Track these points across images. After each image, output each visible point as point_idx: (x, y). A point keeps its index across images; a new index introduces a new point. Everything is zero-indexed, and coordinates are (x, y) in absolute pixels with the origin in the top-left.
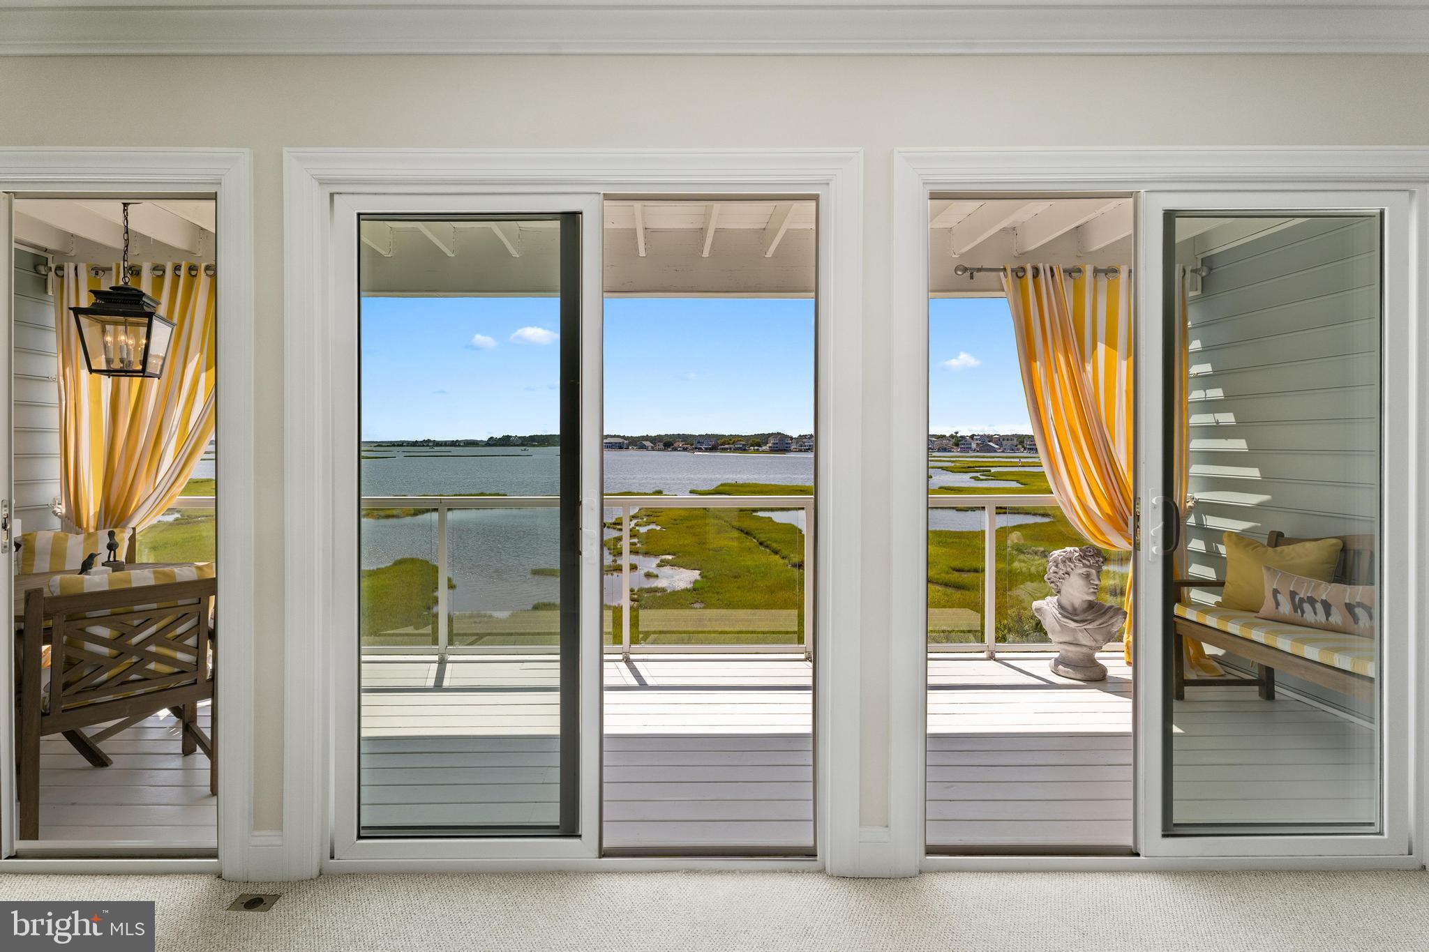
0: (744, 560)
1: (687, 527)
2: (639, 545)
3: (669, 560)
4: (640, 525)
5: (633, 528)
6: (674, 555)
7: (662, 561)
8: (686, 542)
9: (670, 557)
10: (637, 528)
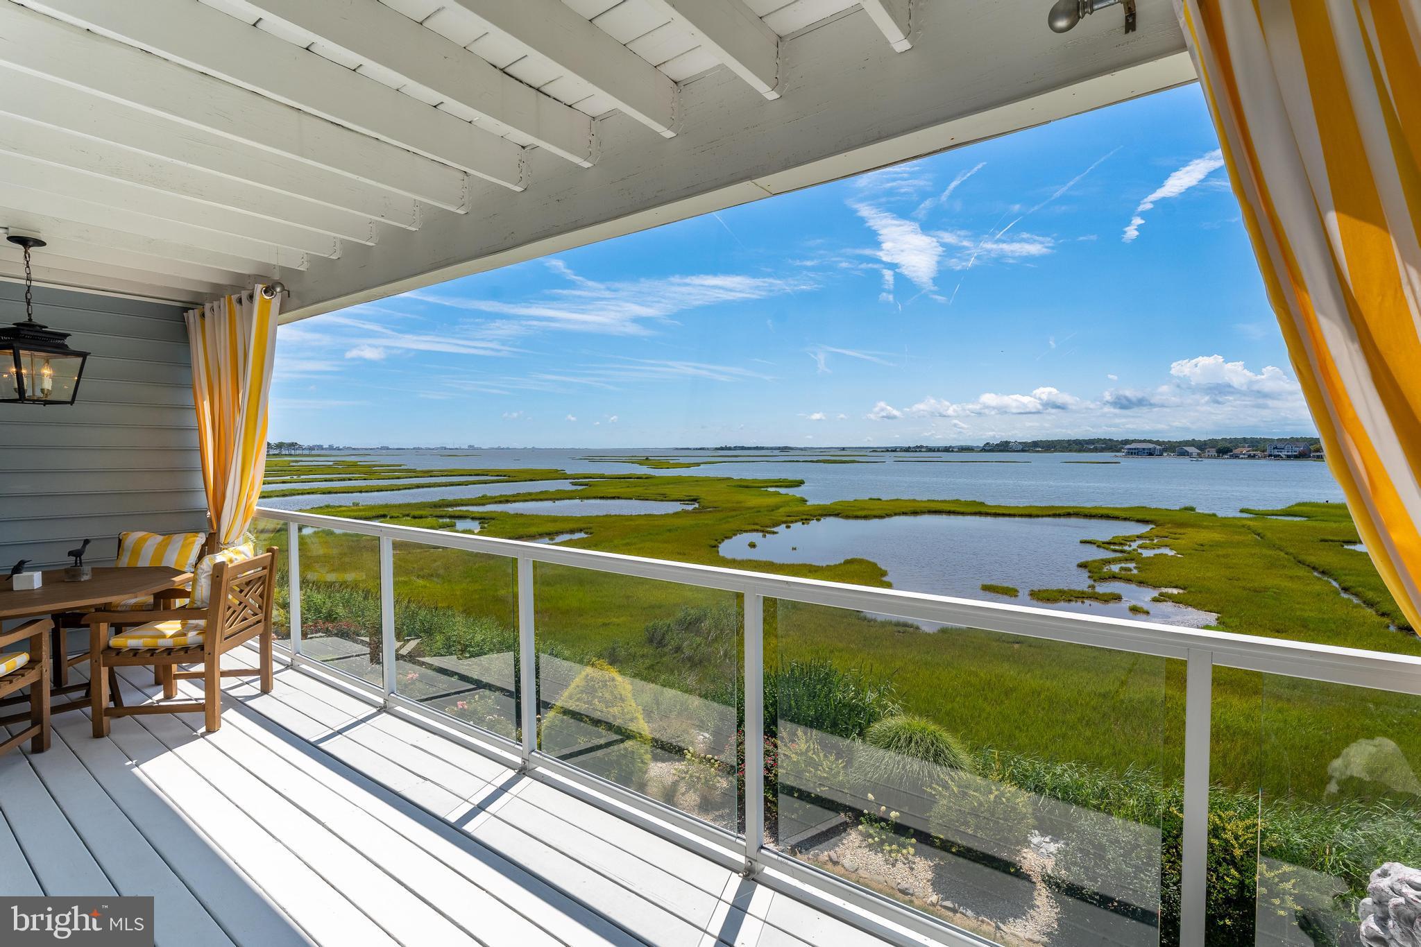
0: (1302, 610)
1: (1218, 556)
2: (1135, 572)
3: (1172, 594)
4: (1146, 548)
5: (1134, 550)
6: (1184, 589)
7: (1161, 594)
8: (1209, 574)
9: (1175, 591)
10: (1140, 551)
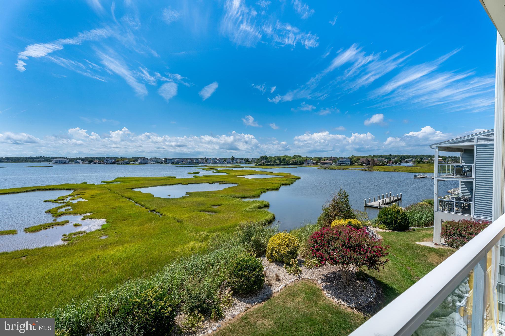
0: (128, 211)
1: (100, 199)
2: (71, 210)
3: (88, 216)
4: (73, 200)
5: (68, 201)
6: (92, 213)
7: (84, 217)
8: (99, 206)
9: (89, 214)
10: (71, 201)
